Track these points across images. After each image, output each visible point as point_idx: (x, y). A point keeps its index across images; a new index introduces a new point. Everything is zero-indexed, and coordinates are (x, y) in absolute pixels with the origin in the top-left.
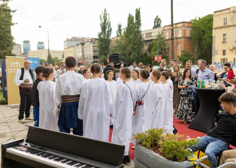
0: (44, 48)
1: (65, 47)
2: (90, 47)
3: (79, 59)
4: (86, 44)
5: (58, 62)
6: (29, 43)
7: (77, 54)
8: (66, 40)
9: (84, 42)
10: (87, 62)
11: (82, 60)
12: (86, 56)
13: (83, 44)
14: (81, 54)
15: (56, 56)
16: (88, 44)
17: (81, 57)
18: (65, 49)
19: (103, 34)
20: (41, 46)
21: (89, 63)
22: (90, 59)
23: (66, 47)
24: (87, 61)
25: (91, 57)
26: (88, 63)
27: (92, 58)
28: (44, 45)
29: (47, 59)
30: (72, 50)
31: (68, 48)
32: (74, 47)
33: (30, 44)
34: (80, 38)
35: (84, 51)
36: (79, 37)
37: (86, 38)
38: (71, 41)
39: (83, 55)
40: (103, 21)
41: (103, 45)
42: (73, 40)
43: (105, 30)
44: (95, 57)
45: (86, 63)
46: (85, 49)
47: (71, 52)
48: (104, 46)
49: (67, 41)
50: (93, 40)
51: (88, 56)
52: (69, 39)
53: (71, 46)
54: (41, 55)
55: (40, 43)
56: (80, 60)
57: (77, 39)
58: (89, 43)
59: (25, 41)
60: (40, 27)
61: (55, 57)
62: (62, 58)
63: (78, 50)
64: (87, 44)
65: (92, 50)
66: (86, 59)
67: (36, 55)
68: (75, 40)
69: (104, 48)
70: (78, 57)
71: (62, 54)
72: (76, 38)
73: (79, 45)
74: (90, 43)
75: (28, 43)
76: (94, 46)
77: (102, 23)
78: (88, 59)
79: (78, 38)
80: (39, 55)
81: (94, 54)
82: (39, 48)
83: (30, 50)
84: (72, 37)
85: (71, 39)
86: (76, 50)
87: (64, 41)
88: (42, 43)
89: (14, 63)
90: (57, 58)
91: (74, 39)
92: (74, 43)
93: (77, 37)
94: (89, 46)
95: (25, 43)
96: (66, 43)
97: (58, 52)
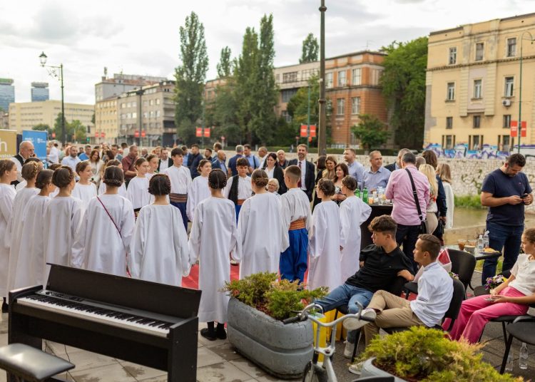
0: (47, 97)
1: (98, 99)
2: (156, 100)
3: (130, 127)
4: (147, 92)
5: (81, 132)
6: (13, 85)
7: (127, 116)
9: (144, 88)
10: (149, 135)
11: (138, 129)
12: (147, 121)
13: (140, 93)
14: (135, 115)
15: (75, 119)
16: (153, 93)
17: (135, 122)
18: (97, 102)
19: (187, 72)
20: (40, 92)
21: (154, 135)
22: (156, 128)
23: (102, 98)
24: (149, 132)
25: (159, 123)
26: (151, 137)
27: (162, 125)
28: (48, 90)
29: (56, 125)
30: (114, 107)
31: (106, 100)
32: (119, 98)
33: (14, 87)
34: (135, 79)
35: (143, 108)
36: (132, 76)
37: (147, 80)
38: (112, 86)
39: (141, 117)
40: (188, 42)
41: (186, 98)
42: (117, 81)
43: (192, 64)
44: (167, 124)
45: (147, 137)
46: (146, 104)
47: (113, 109)
48: (189, 99)
49: (103, 83)
50: (165, 84)
51: (153, 121)
52: (109, 80)
53: (112, 97)
54: (41, 114)
55: (36, 86)
56: (132, 128)
57: (127, 81)
58: (155, 90)
59: (1, 80)
60: (43, 55)
61: (73, 121)
62: (91, 124)
63: (129, 106)
64: (149, 94)
65: (162, 107)
66: (148, 126)
67: (30, 114)
68: (122, 82)
69: (189, 104)
70: (128, 122)
71: (92, 113)
72: (125, 78)
73: (132, 94)
74: (157, 92)
75: (10, 85)
76: (166, 99)
77: (185, 47)
78: (151, 128)
79: (130, 78)
80: (37, 114)
81: (165, 116)
82: (35, 99)
83: (13, 101)
84: (115, 75)
85: (114, 80)
86: (124, 106)
87: (96, 85)
88: (43, 86)
90: (78, 122)
91: (121, 80)
92: (119, 90)
93: (128, 76)
94: (155, 96)
95: (1, 84)
96: (101, 89)
97: (81, 110)
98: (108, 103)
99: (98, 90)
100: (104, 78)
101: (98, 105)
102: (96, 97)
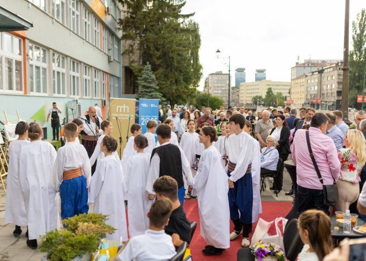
0: (265, 78)
1: (293, 78)
2: (332, 76)
3: (313, 96)
4: (326, 71)
5: (282, 100)
6: (244, 72)
7: (311, 89)
8: (295, 65)
9: (324, 68)
10: (326, 102)
11: (319, 97)
12: (325, 92)
13: (321, 72)
14: (316, 88)
15: (279, 91)
16: (330, 72)
17: (316, 93)
18: (292, 80)
19: (357, 54)
20: (260, 75)
21: (329, 102)
22: (332, 96)
23: (295, 77)
24: (326, 99)
25: (334, 93)
26: (327, 103)
27: (335, 94)
28: (265, 74)
29: (266, 96)
30: (303, 82)
31: (298, 78)
32: (306, 76)
33: (245, 73)
34: (319, 62)
35: (322, 83)
36: (318, 61)
37: (329, 62)
38: (303, 68)
39: (321, 89)
40: (358, 32)
41: (355, 73)
42: (306, 65)
43: (361, 47)
44: (339, 93)
45: (325, 103)
46: (325, 79)
47: (302, 84)
48: (357, 75)
49: (296, 67)
50: (340, 64)
51: (329, 91)
52: (300, 64)
53: (303, 76)
54: (258, 89)
55: (259, 71)
56: (314, 97)
57: (314, 64)
58: (331, 69)
59: (238, 69)
60: (218, 51)
61: (278, 93)
62: (288, 95)
63: (313, 81)
64: (327, 72)
65: (336, 80)
66: (326, 95)
67: (251, 89)
68: (310, 65)
69: (357, 79)
70: (311, 93)
71: (289, 87)
72: (312, 62)
73: (315, 73)
74: (333, 70)
75: (243, 71)
76: (339, 75)
77: (356, 36)
78: (327, 96)
79: (316, 62)
80: (256, 89)
81: (338, 88)
82: (257, 79)
83: (244, 81)
84: (305, 60)
85: (304, 64)
86: (309, 81)
87: (292, 68)
88: (262, 71)
89: (121, 107)
90: (281, 94)
91: (309, 64)
92: (307, 71)
93: (314, 60)
94: (332, 74)
95: (238, 71)
96: (295, 71)
97: (283, 85)
98: (299, 80)
99: (293, 72)
100: (297, 63)
101: (293, 82)
102: (292, 76)
